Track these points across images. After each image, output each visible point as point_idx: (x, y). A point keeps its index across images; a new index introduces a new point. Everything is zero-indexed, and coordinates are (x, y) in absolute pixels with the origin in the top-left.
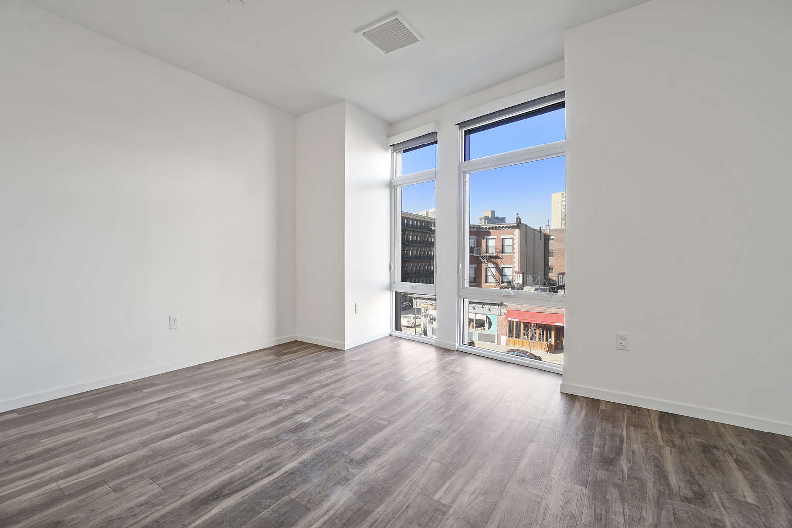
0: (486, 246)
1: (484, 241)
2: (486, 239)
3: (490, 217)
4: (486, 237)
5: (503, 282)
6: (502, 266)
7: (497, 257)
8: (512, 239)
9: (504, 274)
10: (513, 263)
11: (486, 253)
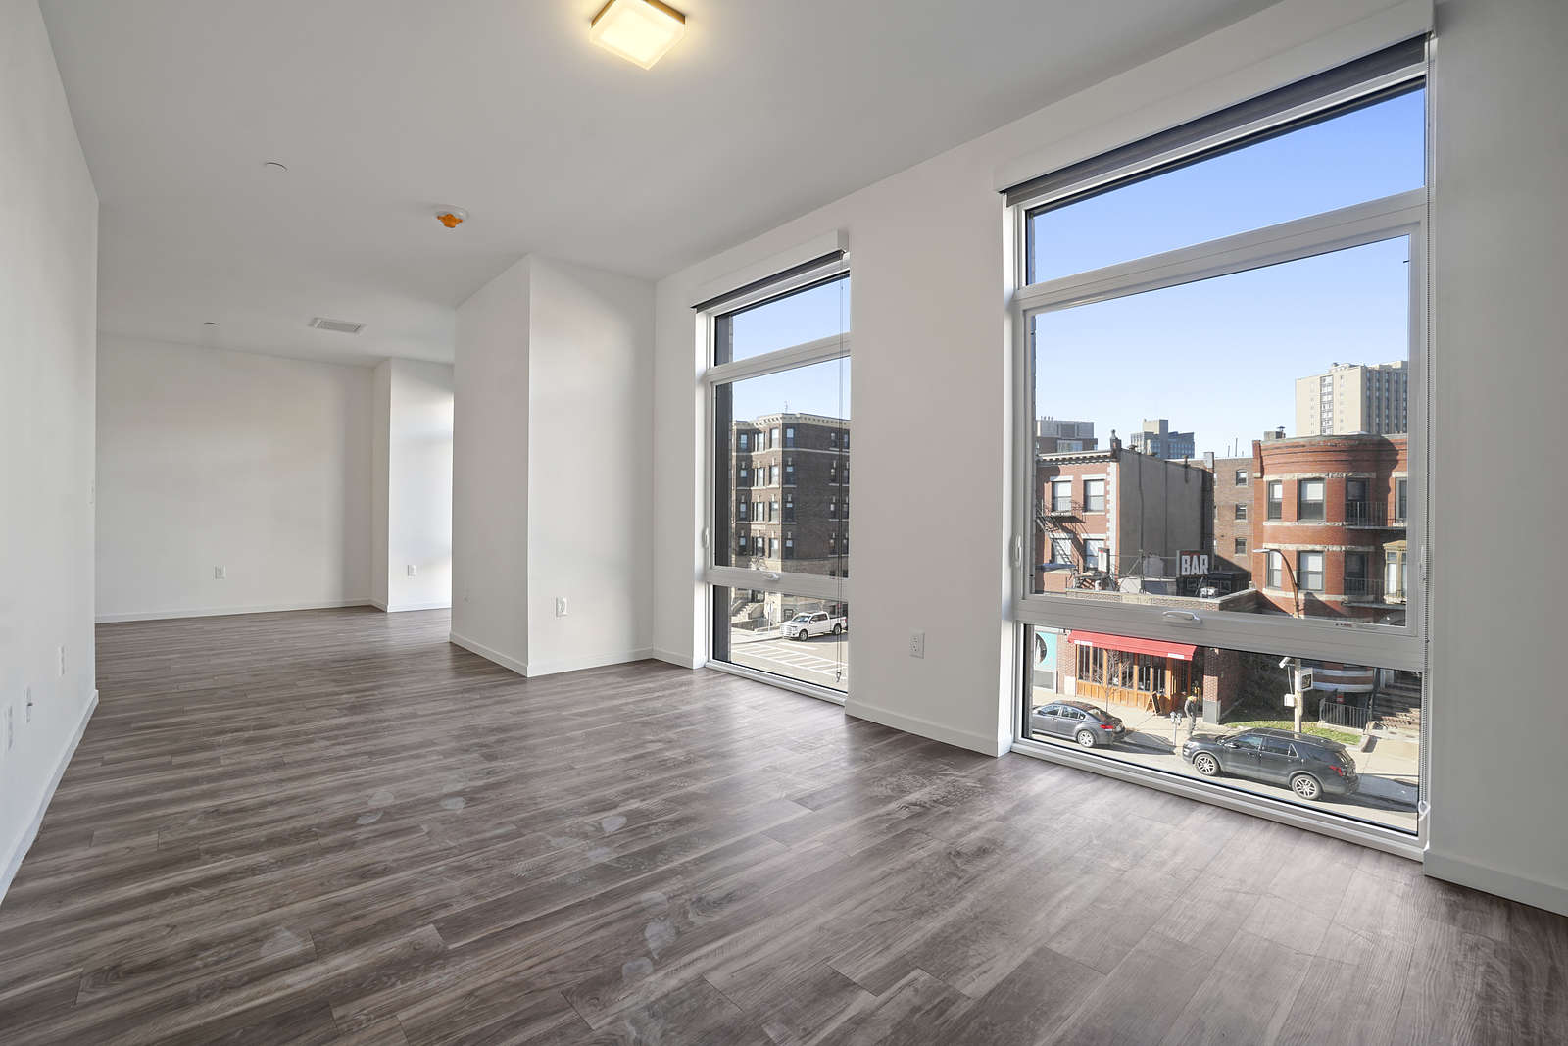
0: (1054, 497)
1: (1048, 487)
2: (1053, 483)
3: (1157, 432)
4: (1051, 479)
5: (1086, 569)
6: (1084, 536)
7: (1073, 519)
8: (1103, 483)
9: (1088, 553)
10: (1106, 530)
11: (1054, 509)
